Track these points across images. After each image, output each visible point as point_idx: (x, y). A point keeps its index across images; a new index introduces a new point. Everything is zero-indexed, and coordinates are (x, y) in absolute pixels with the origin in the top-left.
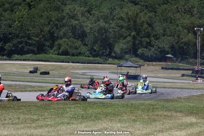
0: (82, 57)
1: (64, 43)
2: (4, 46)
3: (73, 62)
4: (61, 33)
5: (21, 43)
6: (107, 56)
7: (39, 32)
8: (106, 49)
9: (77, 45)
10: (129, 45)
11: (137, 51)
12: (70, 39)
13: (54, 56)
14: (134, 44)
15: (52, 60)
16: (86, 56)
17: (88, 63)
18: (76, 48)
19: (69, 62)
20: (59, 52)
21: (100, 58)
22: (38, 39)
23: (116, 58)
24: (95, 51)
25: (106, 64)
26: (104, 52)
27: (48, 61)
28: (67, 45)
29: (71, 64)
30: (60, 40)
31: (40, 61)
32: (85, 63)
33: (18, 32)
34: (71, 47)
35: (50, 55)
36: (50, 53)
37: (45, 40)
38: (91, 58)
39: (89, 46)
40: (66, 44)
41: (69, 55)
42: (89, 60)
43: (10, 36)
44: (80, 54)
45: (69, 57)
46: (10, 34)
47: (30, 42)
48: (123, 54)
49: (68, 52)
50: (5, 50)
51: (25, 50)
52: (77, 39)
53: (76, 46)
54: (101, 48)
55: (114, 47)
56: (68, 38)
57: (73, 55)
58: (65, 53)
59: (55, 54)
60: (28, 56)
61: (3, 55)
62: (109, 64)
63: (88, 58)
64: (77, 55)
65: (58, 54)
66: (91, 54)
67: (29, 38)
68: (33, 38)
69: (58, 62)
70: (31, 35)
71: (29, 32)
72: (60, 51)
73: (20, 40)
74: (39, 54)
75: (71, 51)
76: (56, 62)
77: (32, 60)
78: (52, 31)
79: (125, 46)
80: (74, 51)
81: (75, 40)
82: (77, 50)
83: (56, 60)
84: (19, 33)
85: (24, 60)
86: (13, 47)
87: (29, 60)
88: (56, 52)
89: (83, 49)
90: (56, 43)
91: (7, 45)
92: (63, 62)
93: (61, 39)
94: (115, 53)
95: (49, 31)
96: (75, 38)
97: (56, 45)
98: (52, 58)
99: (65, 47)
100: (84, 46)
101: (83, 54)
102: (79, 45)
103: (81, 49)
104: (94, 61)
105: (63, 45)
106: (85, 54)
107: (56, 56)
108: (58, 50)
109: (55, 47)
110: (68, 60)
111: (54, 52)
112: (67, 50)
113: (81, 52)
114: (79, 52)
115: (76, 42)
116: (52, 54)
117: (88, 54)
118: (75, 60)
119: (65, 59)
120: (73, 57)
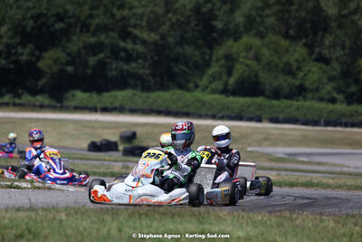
0: (308, 103)
1: (245, 51)
2: (39, 59)
3: (274, 120)
4: (239, 18)
5: (95, 49)
7: (160, 10)
9: (291, 58)
12: (267, 39)
13: (208, 97)
15: (203, 111)
16: (322, 99)
17: (327, 124)
18: (289, 71)
19: (259, 120)
20: (226, 84)
22: (154, 37)
24: (357, 81)
28: (257, 58)
29: (266, 125)
30: (230, 42)
31: (159, 113)
32: (315, 123)
33: (86, 10)
34: (270, 67)
35: (198, 94)
36: (197, 86)
37: (182, 41)
38: (341, 107)
39: (336, 65)
40: (251, 54)
42: (331, 112)
43: (59, 26)
44: (300, 91)
45: (260, 100)
46: (60, 18)
47: (129, 45)
49: (257, 83)
50: (39, 74)
51: (112, 74)
52: (294, 39)
53: (288, 64)
56: (261, 35)
57: (276, 95)
58: (249, 87)
59: (214, 92)
60: (122, 95)
61: (34, 93)
63: (331, 106)
64: (290, 96)
65: (225, 91)
66: (339, 91)
67: (125, 35)
68: (136, 32)
69: (222, 118)
70: (133, 21)
71: (126, 12)
73: (93, 40)
74: (158, 89)
75: (268, 80)
76: (214, 117)
77: (133, 111)
78: (204, 10)
80: (283, 81)
81: (284, 43)
82: (290, 80)
84: (91, 16)
85: (105, 110)
86: (68, 64)
87: (120, 110)
88: (219, 85)
89: (313, 74)
90: (220, 52)
91: (46, 55)
92: (239, 118)
93: (236, 40)
95: (197, 10)
96: (286, 36)
97: (217, 60)
98: (204, 104)
99: (248, 65)
100: (315, 64)
101: (312, 90)
102: (297, 61)
103: (306, 75)
104: (351, 116)
105: (241, 60)
106: (317, 90)
107: (217, 96)
108: (224, 78)
109: (214, 64)
110: (258, 113)
111: (210, 83)
112: (256, 76)
113: (307, 84)
114: (297, 83)
115: (287, 51)
116: (204, 90)
117: (329, 93)
118: (281, 112)
119: (249, 106)
120: (275, 103)
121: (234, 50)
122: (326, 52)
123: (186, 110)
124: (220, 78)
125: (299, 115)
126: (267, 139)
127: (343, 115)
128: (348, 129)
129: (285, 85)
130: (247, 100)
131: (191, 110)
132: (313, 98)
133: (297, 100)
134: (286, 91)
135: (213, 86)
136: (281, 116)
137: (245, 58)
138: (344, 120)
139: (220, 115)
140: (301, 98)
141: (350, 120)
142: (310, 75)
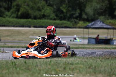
0: (46, 21)
1: (24, 3)
3: (35, 27)
6: (76, 18)
8: (76, 10)
9: (40, 5)
10: (104, 4)
11: (114, 12)
13: (11, 20)
14: (110, 3)
15: (10, 24)
16: (51, 19)
18: (39, 9)
19: (30, 27)
20: (17, 15)
21: (68, 20)
23: (88, 20)
24: (62, 12)
25: (75, 28)
26: (73, 14)
27: (4, 26)
28: (28, 5)
29: (32, 29)
34: (32, 8)
35: (7, 18)
36: (7, 16)
38: (58, 22)
39: (55, 7)
40: (26, 4)
41: (30, 18)
44: (44, 16)
45: (30, 20)
48: (97, 16)
49: (28, 14)
53: (39, 7)
54: (70, 9)
55: (85, 7)
57: (35, 18)
58: (25, 16)
59: (13, 17)
62: (79, 27)
64: (40, 18)
66: (57, 16)
69: (17, 27)
72: (19, 13)
75: (32, 13)
76: (14, 26)
79: (98, 6)
80: (37, 13)
82: (40, 13)
83: (13, 25)
88: (14, 15)
89: (48, 10)
90: (14, 4)
92: (23, 26)
94: (86, 14)
97: (14, 7)
98: (10, 22)
99: (25, 8)
100: (48, 7)
101: (47, 16)
102: (42, 6)
103: (45, 11)
104: (61, 24)
105: (22, 6)
106: (49, 16)
107: (14, 19)
108: (17, 13)
109: (12, 8)
110: (29, 24)
111: (12, 14)
112: (28, 12)
113: (46, 14)
114: (42, 13)
115: (38, 2)
116: (10, 17)
117: (54, 17)
118: (37, 24)
119: (26, 22)
120: (35, 21)
121: (20, 3)
122: (52, 3)
123: (3, 24)
124: (15, 13)
125: (43, 25)
126: (34, 33)
127: (58, 24)
128: (61, 29)
129: (38, 14)
130: (25, 20)
131: (5, 24)
132: (48, 19)
133: (43, 20)
134: (39, 16)
135: (13, 15)
136: (37, 25)
137: (24, 5)
138: (59, 26)
139: (16, 25)
140: (44, 19)
141: (61, 26)
142: (47, 11)
